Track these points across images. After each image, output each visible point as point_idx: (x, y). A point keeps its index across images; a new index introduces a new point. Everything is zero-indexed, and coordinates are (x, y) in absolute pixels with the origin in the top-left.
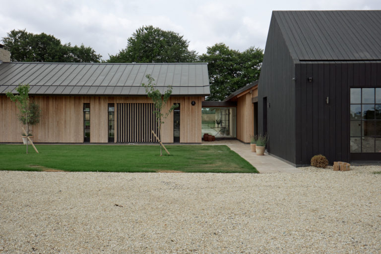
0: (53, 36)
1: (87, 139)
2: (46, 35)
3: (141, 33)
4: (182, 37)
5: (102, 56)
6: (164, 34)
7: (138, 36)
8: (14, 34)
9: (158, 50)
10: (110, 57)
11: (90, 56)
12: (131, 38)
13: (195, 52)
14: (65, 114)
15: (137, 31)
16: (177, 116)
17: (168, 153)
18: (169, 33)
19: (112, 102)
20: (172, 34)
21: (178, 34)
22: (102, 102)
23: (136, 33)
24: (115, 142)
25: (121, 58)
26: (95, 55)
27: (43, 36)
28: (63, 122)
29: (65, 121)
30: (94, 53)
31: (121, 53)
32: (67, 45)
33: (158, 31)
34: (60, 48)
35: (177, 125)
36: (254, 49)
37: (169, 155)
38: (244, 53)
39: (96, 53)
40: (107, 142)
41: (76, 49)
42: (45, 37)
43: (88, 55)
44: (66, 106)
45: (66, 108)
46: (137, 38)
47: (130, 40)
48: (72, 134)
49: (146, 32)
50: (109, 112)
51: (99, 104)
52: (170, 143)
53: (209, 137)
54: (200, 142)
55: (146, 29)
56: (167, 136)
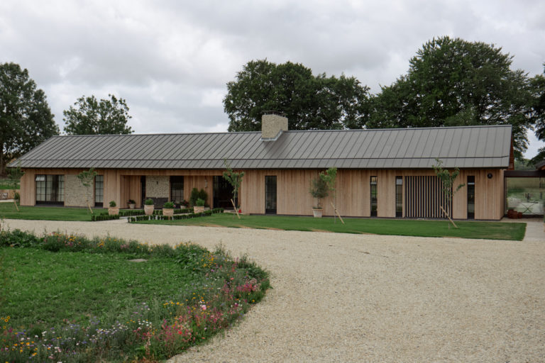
0: (301, 65)
1: (374, 213)
2: (292, 64)
3: (430, 50)
4: (500, 49)
5: (369, 89)
6: (468, 47)
7: (426, 54)
8: (251, 66)
9: (458, 76)
10: (383, 89)
11: (353, 90)
12: (415, 59)
13: (523, 72)
14: (352, 187)
15: (424, 47)
16: (471, 190)
17: (456, 226)
18: (477, 44)
19: (400, 175)
20: (481, 47)
21: (493, 46)
22: (390, 175)
23: (422, 49)
24: (403, 216)
25: (399, 91)
26: (360, 88)
27: (289, 66)
28: (350, 195)
29: (352, 195)
30: (359, 85)
31: (398, 81)
32: (321, 77)
33: (459, 43)
34: (312, 82)
35: (471, 200)
37: (456, 229)
39: (362, 85)
40: (395, 216)
41: (333, 80)
42: (291, 68)
43: (350, 89)
44: (352, 179)
45: (352, 181)
46: (424, 57)
47: (414, 62)
48: (359, 207)
49: (439, 47)
50: (396, 185)
51: (387, 177)
52: (463, 220)
53: (514, 213)
54: (499, 218)
55: (439, 43)
56: (460, 211)
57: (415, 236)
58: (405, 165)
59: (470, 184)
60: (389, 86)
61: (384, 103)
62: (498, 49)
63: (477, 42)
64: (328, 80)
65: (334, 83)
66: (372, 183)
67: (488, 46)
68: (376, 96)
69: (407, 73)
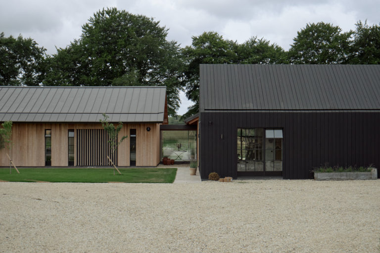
1: (48, 162)
3: (101, 19)
4: (158, 22)
5: (46, 50)
6: (132, 17)
7: (97, 22)
9: (123, 43)
10: (58, 50)
11: (31, 50)
12: (87, 25)
13: (176, 43)
14: (28, 139)
15: (95, 15)
16: (133, 141)
17: (120, 173)
18: (140, 17)
19: (72, 128)
20: (143, 20)
21: (152, 19)
22: (63, 128)
23: (93, 17)
24: (75, 165)
26: (37, 49)
28: (25, 147)
29: (28, 146)
30: (36, 46)
31: (72, 44)
33: (124, 15)
35: (133, 150)
36: (256, 40)
37: (120, 175)
38: (243, 45)
39: (39, 46)
40: (67, 165)
41: (11, 40)
43: (27, 49)
44: (28, 132)
45: (28, 134)
46: (95, 25)
47: (85, 27)
48: (34, 157)
49: (108, 16)
50: (69, 138)
51: (60, 129)
52: (126, 167)
53: (168, 160)
54: (156, 165)
55: (108, 13)
56: (124, 160)
57: (84, 182)
58: (77, 119)
59: (132, 136)
60: (64, 48)
61: (60, 63)
62: (156, 22)
63: (140, 15)
64: (6, 40)
65: (12, 43)
66: (46, 136)
67: (149, 19)
68: (52, 57)
69: (80, 38)
